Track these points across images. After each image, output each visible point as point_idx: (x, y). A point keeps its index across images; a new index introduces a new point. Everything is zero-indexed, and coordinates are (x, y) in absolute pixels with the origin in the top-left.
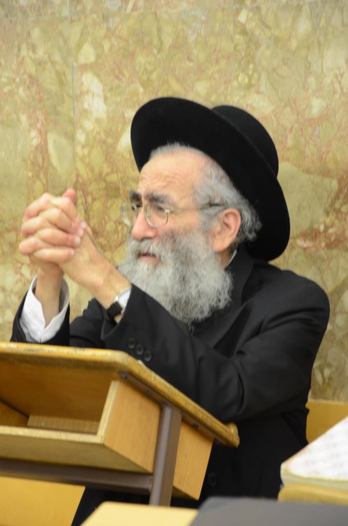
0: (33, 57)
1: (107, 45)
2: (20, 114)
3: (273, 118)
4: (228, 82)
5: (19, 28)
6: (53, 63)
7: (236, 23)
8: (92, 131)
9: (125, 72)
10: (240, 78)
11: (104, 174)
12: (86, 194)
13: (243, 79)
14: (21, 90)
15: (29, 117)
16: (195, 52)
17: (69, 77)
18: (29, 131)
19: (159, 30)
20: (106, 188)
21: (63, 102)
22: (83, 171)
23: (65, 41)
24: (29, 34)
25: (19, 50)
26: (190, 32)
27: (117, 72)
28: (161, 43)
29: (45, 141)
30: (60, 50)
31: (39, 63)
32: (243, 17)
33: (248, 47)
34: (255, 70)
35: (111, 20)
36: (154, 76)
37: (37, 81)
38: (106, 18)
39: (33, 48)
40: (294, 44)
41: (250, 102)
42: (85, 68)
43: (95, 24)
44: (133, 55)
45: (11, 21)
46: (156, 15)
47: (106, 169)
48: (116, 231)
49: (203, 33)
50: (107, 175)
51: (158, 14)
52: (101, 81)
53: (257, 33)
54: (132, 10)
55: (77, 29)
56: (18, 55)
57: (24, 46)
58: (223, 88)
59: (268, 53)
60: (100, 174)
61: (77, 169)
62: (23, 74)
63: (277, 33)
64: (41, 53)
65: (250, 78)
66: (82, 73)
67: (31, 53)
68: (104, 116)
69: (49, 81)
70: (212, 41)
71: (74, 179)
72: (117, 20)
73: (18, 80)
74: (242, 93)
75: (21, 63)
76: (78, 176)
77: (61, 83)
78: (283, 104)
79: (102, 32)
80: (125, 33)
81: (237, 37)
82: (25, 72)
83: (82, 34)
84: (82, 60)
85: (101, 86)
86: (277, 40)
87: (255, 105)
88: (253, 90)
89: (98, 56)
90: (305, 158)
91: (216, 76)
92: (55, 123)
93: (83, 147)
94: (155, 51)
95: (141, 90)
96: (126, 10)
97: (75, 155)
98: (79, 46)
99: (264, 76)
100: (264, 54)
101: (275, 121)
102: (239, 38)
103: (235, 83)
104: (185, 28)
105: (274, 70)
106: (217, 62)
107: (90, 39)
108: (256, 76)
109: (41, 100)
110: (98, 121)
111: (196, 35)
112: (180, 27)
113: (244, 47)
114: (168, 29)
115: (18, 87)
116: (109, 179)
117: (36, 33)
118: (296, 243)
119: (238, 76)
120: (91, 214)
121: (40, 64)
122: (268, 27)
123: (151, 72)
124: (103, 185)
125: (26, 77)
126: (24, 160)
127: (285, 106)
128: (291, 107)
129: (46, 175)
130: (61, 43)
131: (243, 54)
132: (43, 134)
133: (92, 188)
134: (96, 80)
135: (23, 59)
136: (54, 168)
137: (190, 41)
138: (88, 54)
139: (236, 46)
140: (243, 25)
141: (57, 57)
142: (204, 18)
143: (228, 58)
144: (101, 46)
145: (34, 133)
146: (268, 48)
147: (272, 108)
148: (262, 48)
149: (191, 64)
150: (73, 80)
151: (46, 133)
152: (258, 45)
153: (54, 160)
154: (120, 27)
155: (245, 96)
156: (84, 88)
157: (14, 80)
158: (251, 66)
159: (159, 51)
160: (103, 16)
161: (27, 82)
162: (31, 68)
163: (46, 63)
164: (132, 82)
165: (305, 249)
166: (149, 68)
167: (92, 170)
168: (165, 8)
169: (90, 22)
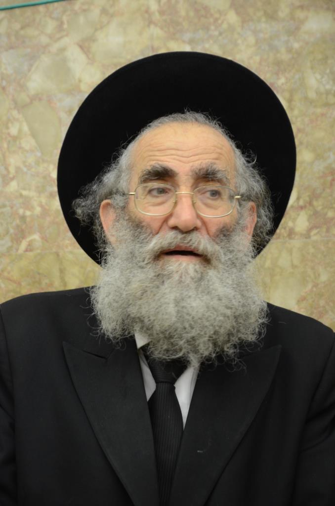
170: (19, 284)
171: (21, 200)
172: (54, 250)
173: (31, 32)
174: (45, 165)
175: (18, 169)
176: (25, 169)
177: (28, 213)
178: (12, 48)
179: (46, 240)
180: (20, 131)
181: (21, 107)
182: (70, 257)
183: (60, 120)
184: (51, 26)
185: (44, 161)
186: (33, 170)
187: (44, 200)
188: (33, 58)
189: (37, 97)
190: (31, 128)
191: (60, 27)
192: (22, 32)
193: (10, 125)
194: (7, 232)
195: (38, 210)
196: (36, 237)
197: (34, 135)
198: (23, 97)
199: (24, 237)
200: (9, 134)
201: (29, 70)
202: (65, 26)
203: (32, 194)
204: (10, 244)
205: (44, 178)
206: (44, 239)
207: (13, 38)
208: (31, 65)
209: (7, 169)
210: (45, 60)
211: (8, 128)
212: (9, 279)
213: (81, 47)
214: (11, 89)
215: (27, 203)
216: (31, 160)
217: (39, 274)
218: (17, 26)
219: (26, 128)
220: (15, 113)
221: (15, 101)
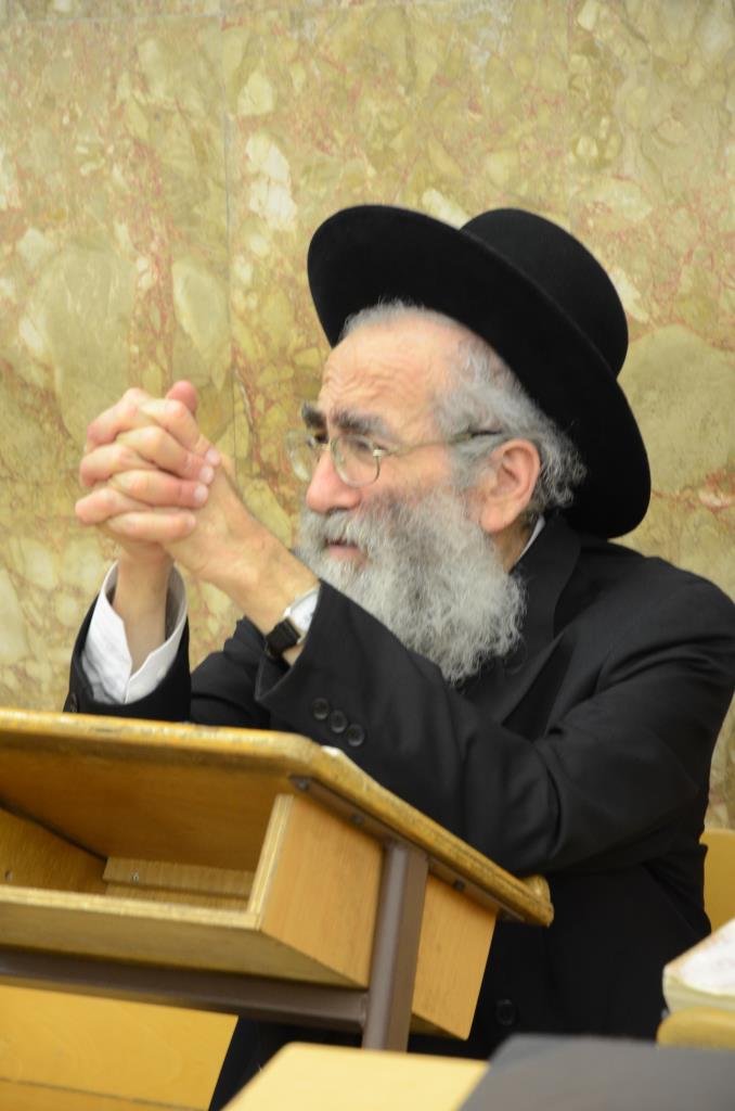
0: (143, 101)
1: (299, 76)
2: (116, 223)
3: (651, 232)
4: (554, 155)
5: (114, 41)
6: (186, 115)
7: (573, 30)
8: (266, 259)
9: (337, 134)
10: (581, 148)
11: (291, 348)
12: (252, 392)
13: (586, 148)
14: (117, 172)
15: (134, 228)
16: (486, 90)
17: (219, 143)
18: (134, 259)
19: (410, 45)
20: (295, 380)
21: (206, 197)
22: (246, 343)
23: (212, 69)
24: (135, 53)
25: (114, 87)
26: (475, 48)
27: (319, 134)
28: (414, 71)
29: (168, 278)
30: (200, 86)
31: (156, 115)
32: (586, 19)
33: (599, 81)
34: (612, 129)
35: (308, 23)
36: (398, 143)
37: (152, 152)
38: (296, 20)
39: (144, 83)
40: (696, 74)
41: (600, 198)
42: (251, 124)
43: (274, 31)
44: (353, 97)
45: (97, 26)
46: (404, 12)
47: (295, 339)
49: (502, 53)
50: (298, 351)
51: (408, 10)
52: (286, 152)
53: (618, 50)
54: (354, 2)
55: (236, 42)
56: (111, 99)
57: (124, 78)
58: (544, 168)
59: (641, 93)
60: (283, 350)
61: (233, 340)
62: (122, 137)
63: (660, 51)
64: (159, 93)
65: (602, 145)
66: (246, 137)
67: (138, 94)
68: (291, 226)
69: (176, 152)
70: (522, 67)
71: (228, 360)
72: (321, 22)
73: (110, 150)
74: (585, 179)
75: (119, 114)
76: (236, 352)
77: (202, 158)
78: (671, 202)
79: (291, 49)
80: (336, 51)
81: (575, 58)
82: (126, 135)
83: (246, 54)
84: (246, 107)
85: (284, 162)
86: (660, 66)
87: (612, 204)
88: (608, 171)
89: (281, 100)
90: (717, 318)
91: (531, 141)
92: (189, 240)
93: (247, 292)
94: (401, 90)
95: (371, 172)
97: (229, 308)
98: (241, 79)
99: (631, 142)
100: (633, 96)
101: (654, 238)
102: (579, 61)
103: (571, 158)
104: (465, 40)
105: (654, 130)
106: (533, 112)
107: (263, 62)
108: (614, 142)
109: (158, 192)
110: (279, 238)
111: (487, 54)
112: (453, 39)
113: (590, 79)
114: (429, 42)
115: (111, 163)
116: (300, 360)
117: (150, 51)
118: (697, 499)
119: (575, 143)
120: (263, 433)
121: (157, 117)
122: (640, 37)
123: (393, 134)
124: (289, 373)
125: (127, 143)
126: (123, 320)
127: (678, 205)
128: (690, 209)
129: (168, 350)
130: (203, 72)
131: (588, 96)
132: (163, 265)
133: (266, 378)
134: (275, 151)
135: (123, 103)
136: (185, 336)
137: (476, 69)
138: (258, 95)
139: (572, 77)
140: (589, 34)
141: (194, 102)
142: (504, 20)
143: (556, 103)
144: (286, 78)
145: (143, 263)
146: (640, 82)
147: (649, 209)
148: (629, 84)
149: (478, 117)
150: (226, 150)
151: (170, 262)
152: (619, 77)
153: (186, 321)
154: (327, 38)
155: (591, 185)
156: (251, 168)
157: (103, 152)
158: (605, 121)
159: (408, 91)
160: (292, 15)
161: (130, 155)
162: (139, 126)
163: (170, 113)
164: (353, 155)
165: (715, 510)
166: (388, 125)
167: (266, 341)
169: (263, 27)
170: (343, 70)
182: (423, 14)
212: (326, 60)
217: (373, 49)
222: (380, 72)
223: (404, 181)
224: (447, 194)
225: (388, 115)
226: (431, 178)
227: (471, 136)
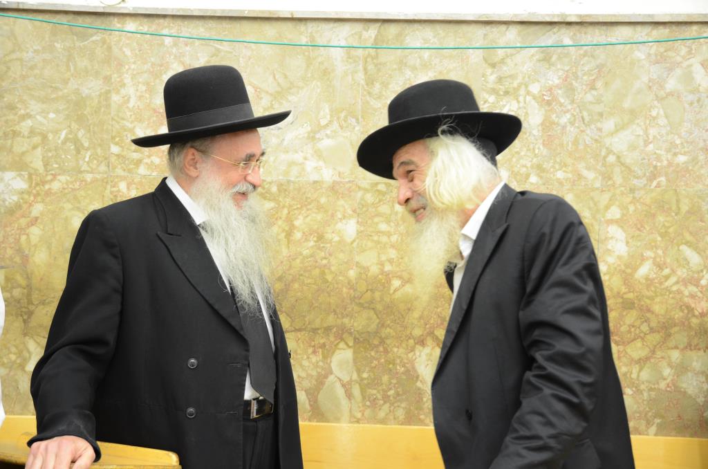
1: (632, 208)
8: (614, 264)
9: (646, 226)
11: (622, 293)
17: (597, 227)
19: (678, 201)
20: (623, 303)
23: (595, 204)
26: (703, 203)
27: (639, 226)
28: (679, 209)
30: (590, 209)
35: (637, 192)
36: (671, 230)
42: (611, 222)
43: (622, 194)
44: (654, 216)
46: (676, 191)
47: (624, 290)
48: (629, 332)
50: (625, 293)
51: (678, 191)
52: (625, 231)
54: (656, 187)
55: (607, 196)
60: (619, 293)
66: (608, 225)
68: (625, 254)
72: (642, 192)
79: (629, 200)
80: (648, 201)
83: (610, 200)
84: (609, 216)
85: (624, 235)
89: (623, 215)
94: (673, 214)
95: (659, 239)
96: (650, 186)
98: (607, 208)
104: (700, 201)
107: (617, 203)
110: (620, 258)
112: (695, 200)
114: (685, 201)
116: (625, 296)
123: (669, 227)
124: (621, 300)
130: (592, 205)
134: (620, 230)
137: (703, 209)
138: (615, 213)
144: (627, 208)
149: (703, 224)
150: (599, 230)
154: (644, 197)
156: (609, 235)
159: (676, 215)
160: (631, 190)
164: (652, 233)
166: (667, 224)
168: (684, 187)
169: (618, 191)
170: (650, 207)
171: (655, 156)
172: (674, 188)
173: (670, 54)
174: (672, 135)
175: (655, 137)
176: (659, 137)
177: (659, 164)
178: (657, 63)
179: (669, 181)
180: (658, 114)
181: (659, 99)
182: (684, 192)
183: (684, 109)
184: (684, 51)
185: (672, 133)
186: (664, 138)
187: (669, 157)
188: (671, 70)
189: (671, 94)
190: (665, 113)
191: (690, 52)
192: (665, 54)
193: (652, 110)
194: (645, 175)
195: (665, 163)
196: (663, 179)
197: (667, 117)
198: (662, 93)
199: (655, 179)
200: (650, 115)
201: (667, 77)
202: (693, 52)
203: (663, 153)
204: (646, 182)
205: (671, 143)
206: (668, 180)
207: (659, 57)
208: (669, 74)
209: (647, 137)
210: (678, 71)
211: (650, 111)
212: (643, 204)
213: (702, 65)
214: (654, 88)
215: (658, 158)
216: (664, 132)
217: (663, 201)
218: (662, 50)
219: (662, 112)
220: (656, 102)
221: (657, 96)
222: (665, 209)
223: (672, 242)
224: (689, 246)
225: (668, 222)
226: (684, 241)
227: (700, 230)
